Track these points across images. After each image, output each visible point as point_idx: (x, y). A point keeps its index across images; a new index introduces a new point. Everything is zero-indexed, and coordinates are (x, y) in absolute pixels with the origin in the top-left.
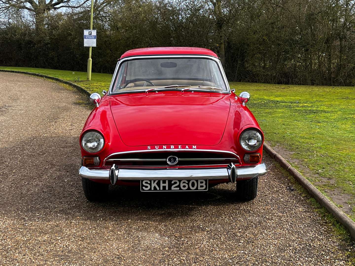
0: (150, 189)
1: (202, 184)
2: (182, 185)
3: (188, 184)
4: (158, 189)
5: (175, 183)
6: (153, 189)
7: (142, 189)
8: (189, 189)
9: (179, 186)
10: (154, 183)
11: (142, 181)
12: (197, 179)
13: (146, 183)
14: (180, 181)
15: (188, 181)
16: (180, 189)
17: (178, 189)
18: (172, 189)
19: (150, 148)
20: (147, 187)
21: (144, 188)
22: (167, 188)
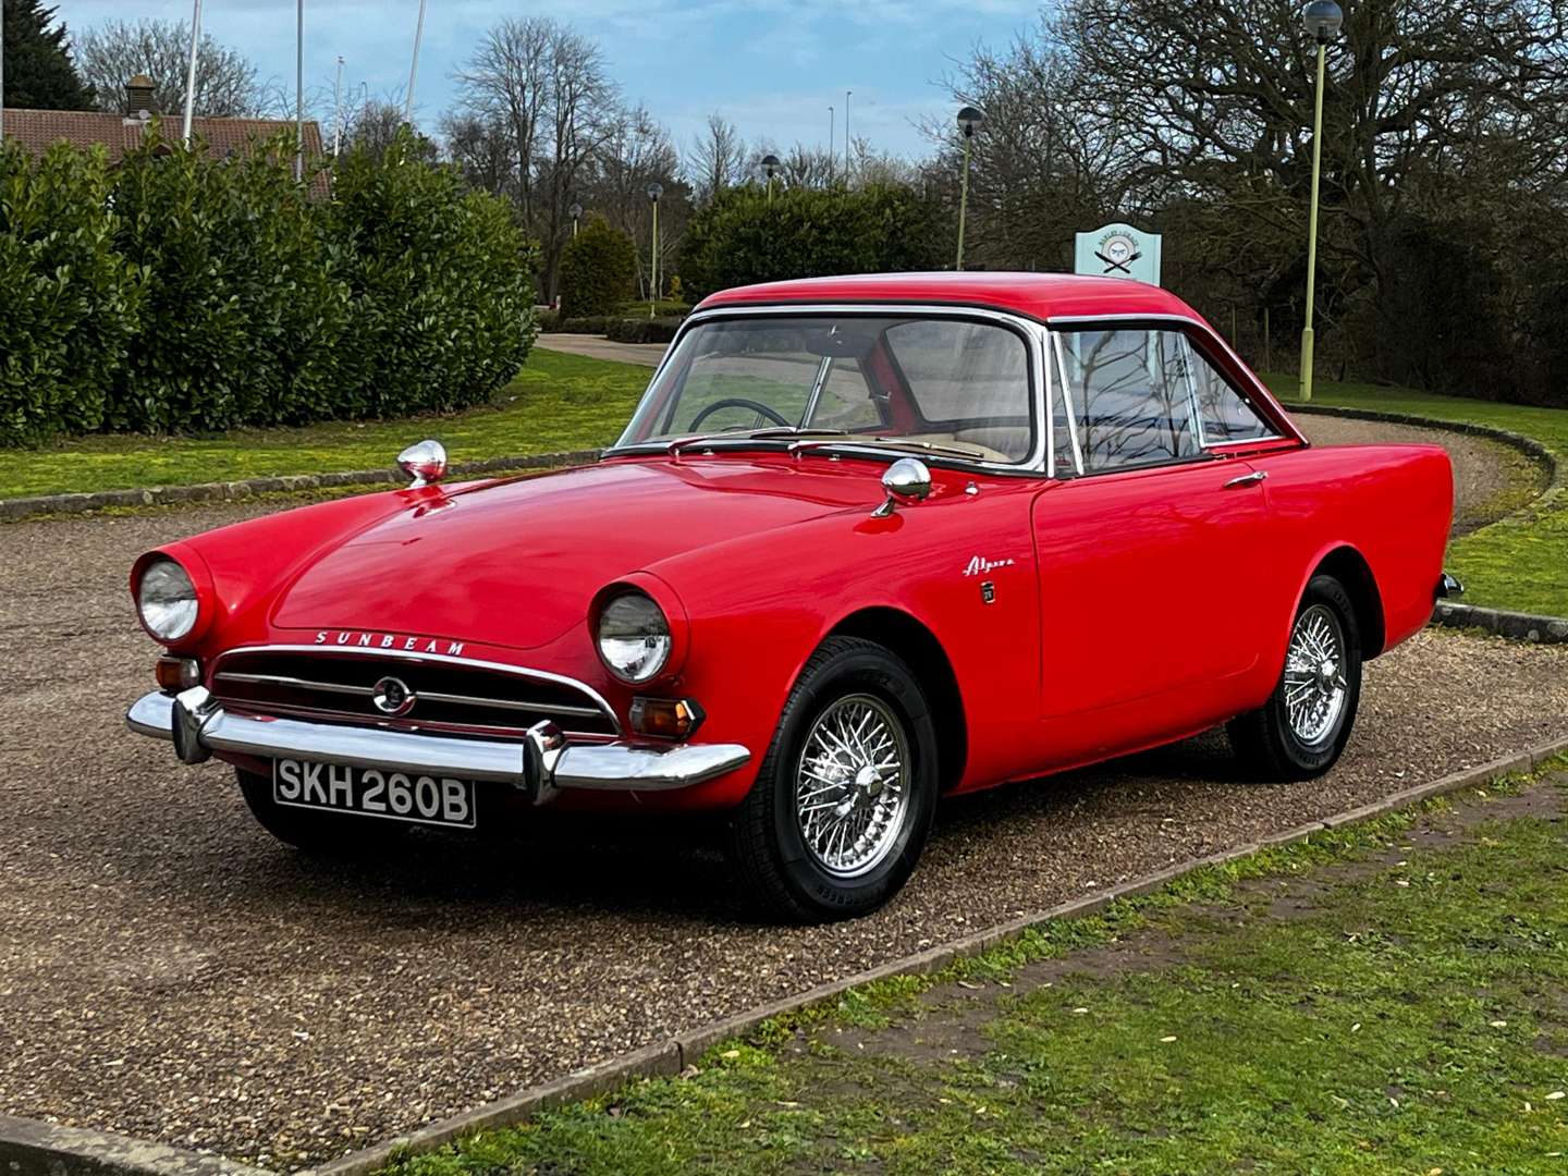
0: (300, 799)
1: (455, 800)
2: (394, 793)
3: (412, 791)
4: (323, 800)
5: (373, 783)
6: (307, 797)
7: (279, 792)
8: (415, 812)
9: (383, 797)
10: (310, 774)
11: (279, 762)
12: (439, 775)
13: (290, 770)
14: (387, 776)
15: (411, 781)
16: (390, 810)
17: (382, 806)
18: (365, 807)
19: (323, 639)
20: (290, 787)
21: (283, 788)
22: (349, 803)
